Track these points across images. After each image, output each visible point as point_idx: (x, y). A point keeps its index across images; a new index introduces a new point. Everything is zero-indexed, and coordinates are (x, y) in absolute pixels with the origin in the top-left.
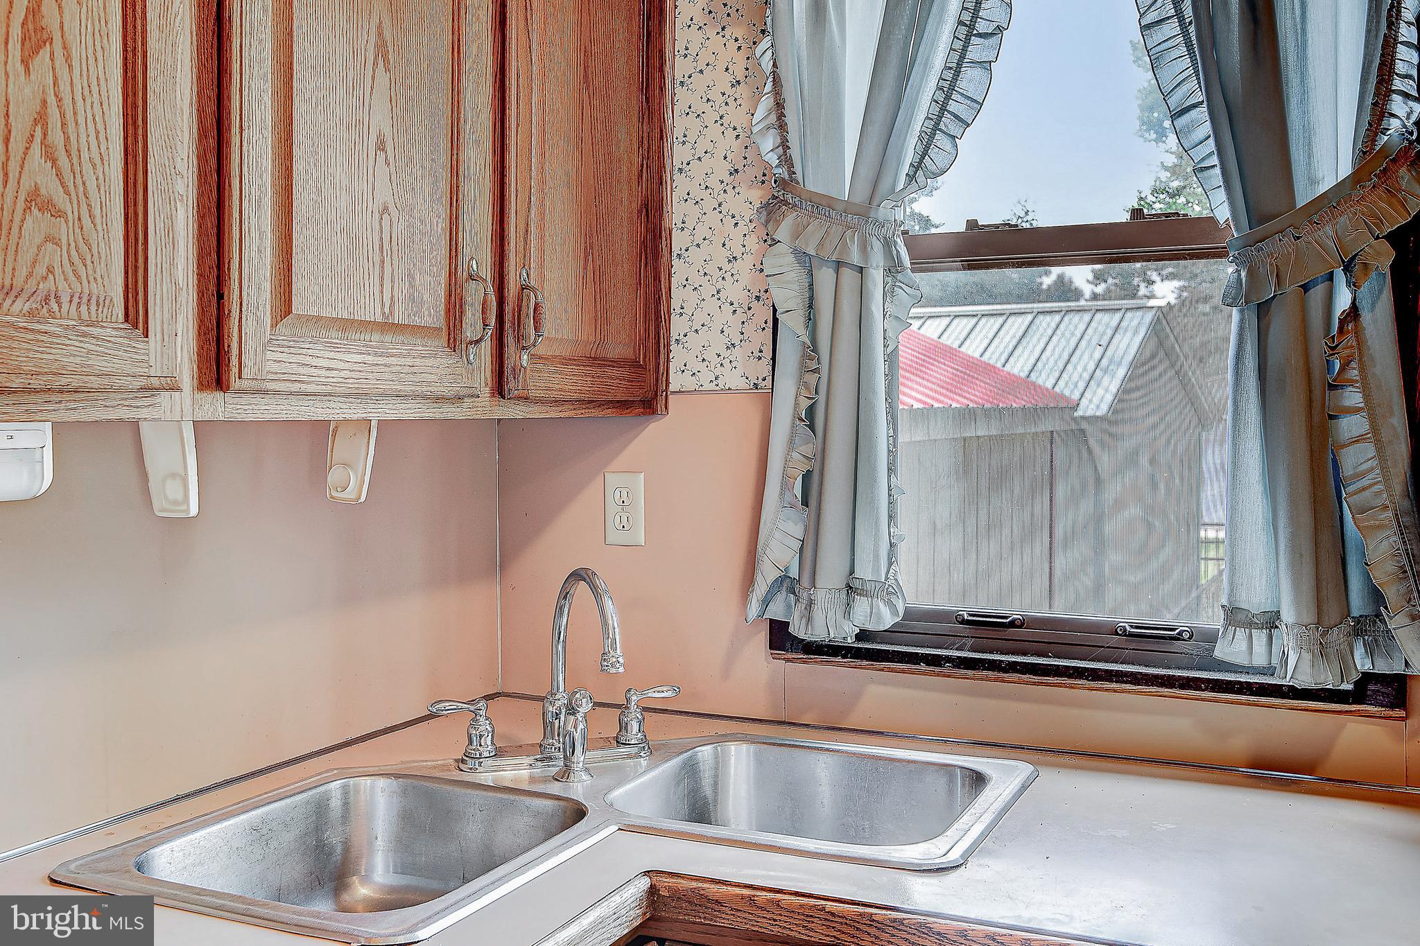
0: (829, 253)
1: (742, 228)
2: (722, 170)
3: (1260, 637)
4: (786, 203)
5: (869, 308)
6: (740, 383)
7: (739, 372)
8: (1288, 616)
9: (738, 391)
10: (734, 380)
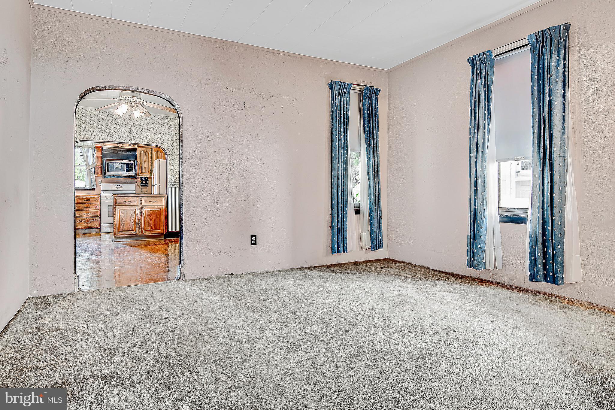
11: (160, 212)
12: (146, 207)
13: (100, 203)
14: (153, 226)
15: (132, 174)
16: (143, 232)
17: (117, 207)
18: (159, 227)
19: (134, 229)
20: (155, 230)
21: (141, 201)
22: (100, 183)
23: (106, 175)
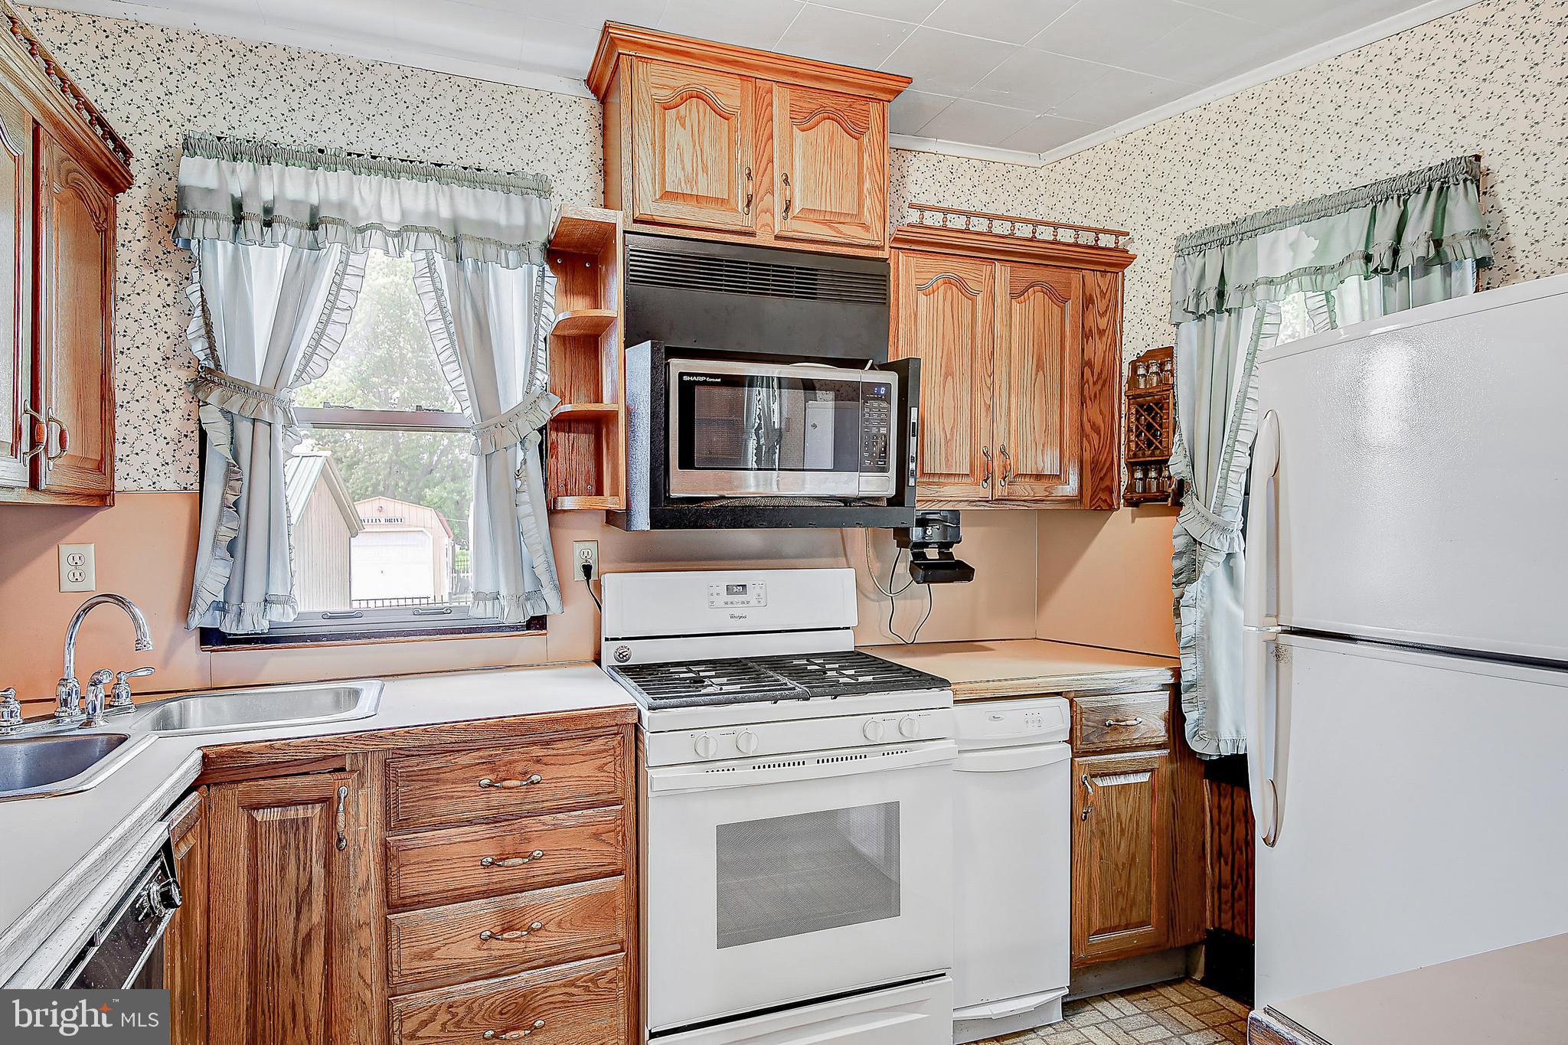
0: (247, 413)
1: (172, 393)
2: (158, 357)
3: (489, 604)
4: (213, 382)
5: (276, 445)
6: (175, 487)
7: (173, 479)
8: (503, 592)
9: (171, 492)
10: (168, 484)
13: (628, 805)
15: (879, 485)
22: (587, 570)
23: (669, 500)
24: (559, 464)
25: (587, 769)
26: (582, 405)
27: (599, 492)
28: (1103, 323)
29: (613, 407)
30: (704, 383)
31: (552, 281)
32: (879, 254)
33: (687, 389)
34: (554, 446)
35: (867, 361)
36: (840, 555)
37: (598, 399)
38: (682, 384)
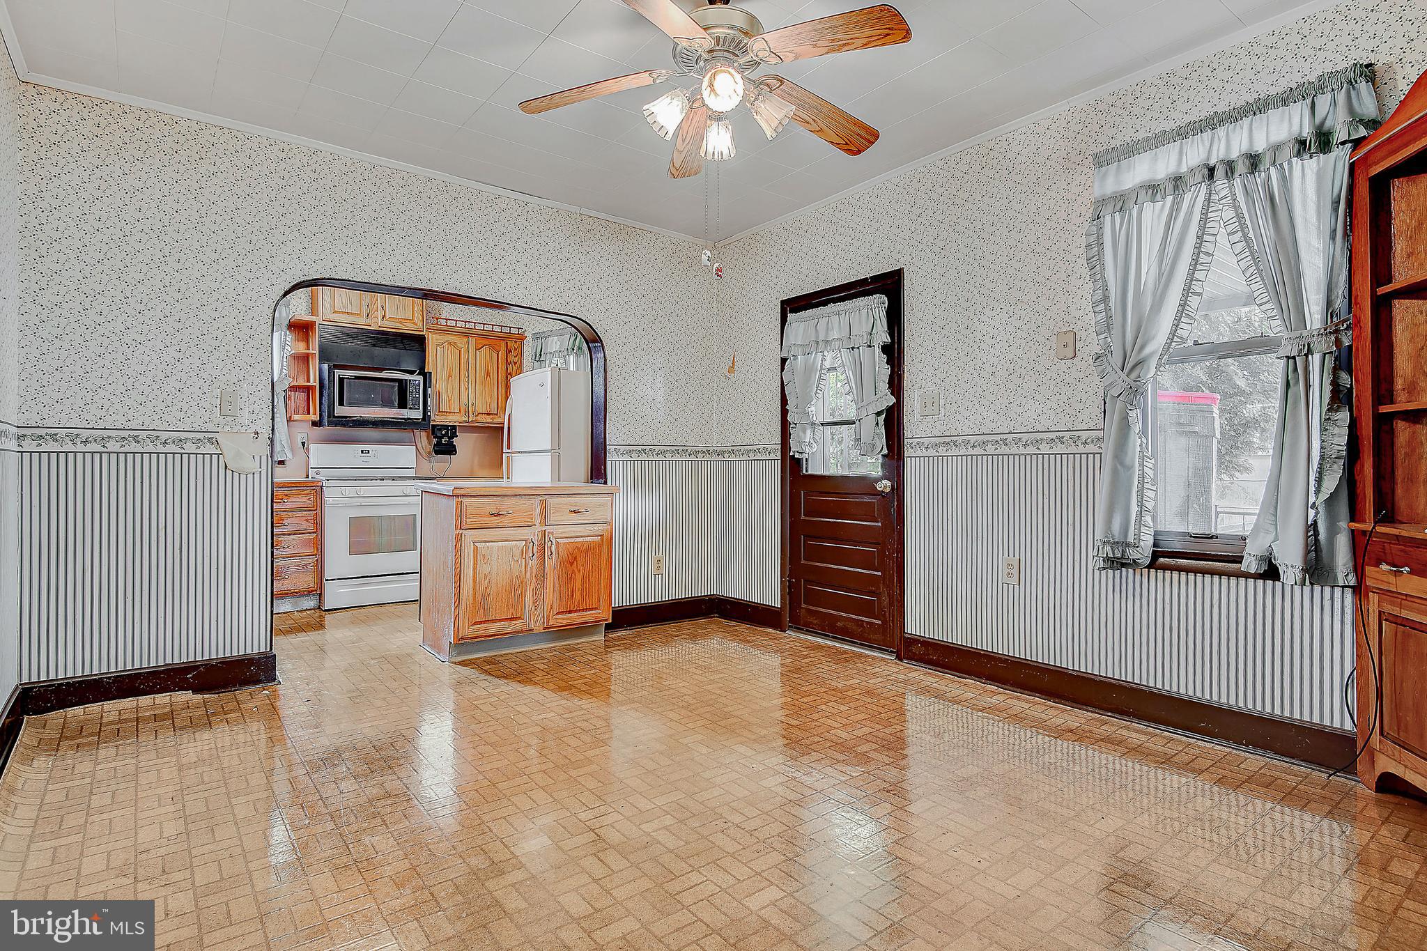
11: (600, 546)
12: (559, 531)
13: (319, 511)
14: (578, 596)
15: (417, 414)
16: (548, 621)
17: (468, 534)
18: (594, 600)
19: (521, 614)
20: (583, 610)
21: (544, 508)
22: (303, 444)
23: (334, 417)
24: (292, 404)
25: (304, 499)
26: (302, 382)
27: (309, 413)
28: (516, 359)
29: (314, 384)
30: (348, 378)
31: (290, 337)
32: (421, 333)
33: (341, 380)
34: (290, 396)
35: (416, 371)
36: (413, 442)
37: (308, 381)
38: (339, 377)
